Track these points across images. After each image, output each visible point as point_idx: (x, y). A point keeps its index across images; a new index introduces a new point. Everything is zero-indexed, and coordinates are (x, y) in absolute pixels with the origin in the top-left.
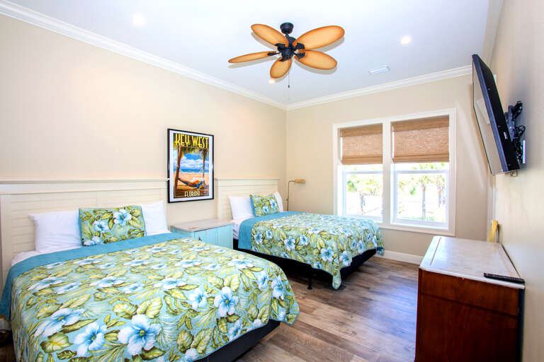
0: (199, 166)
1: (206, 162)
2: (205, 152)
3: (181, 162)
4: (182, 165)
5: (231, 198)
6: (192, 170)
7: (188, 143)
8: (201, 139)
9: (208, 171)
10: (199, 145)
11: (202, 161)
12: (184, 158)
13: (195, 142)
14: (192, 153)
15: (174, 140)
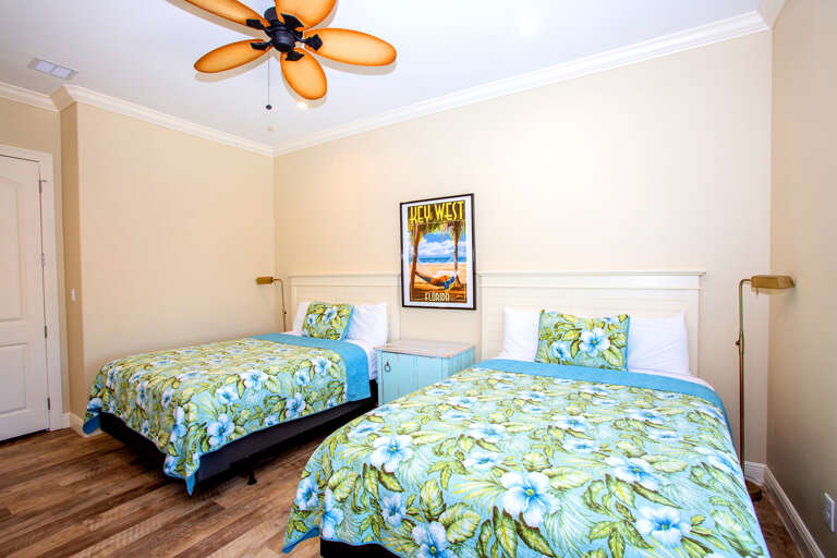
0: (447, 252)
1: (460, 243)
2: (457, 227)
3: (419, 247)
4: (420, 252)
5: (507, 310)
6: (436, 259)
7: (428, 218)
8: (450, 207)
9: (464, 259)
10: (447, 216)
11: (453, 242)
12: (423, 241)
13: (439, 213)
14: (436, 232)
15: (409, 216)
